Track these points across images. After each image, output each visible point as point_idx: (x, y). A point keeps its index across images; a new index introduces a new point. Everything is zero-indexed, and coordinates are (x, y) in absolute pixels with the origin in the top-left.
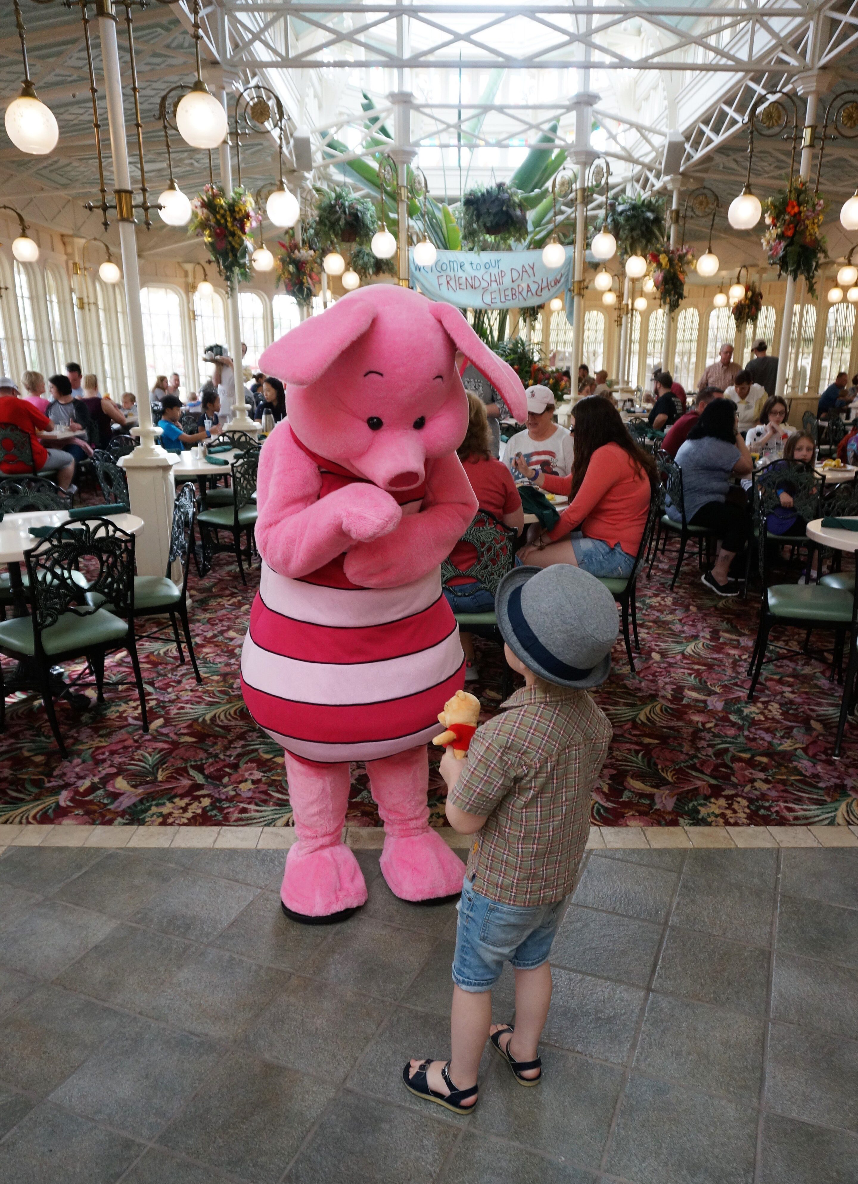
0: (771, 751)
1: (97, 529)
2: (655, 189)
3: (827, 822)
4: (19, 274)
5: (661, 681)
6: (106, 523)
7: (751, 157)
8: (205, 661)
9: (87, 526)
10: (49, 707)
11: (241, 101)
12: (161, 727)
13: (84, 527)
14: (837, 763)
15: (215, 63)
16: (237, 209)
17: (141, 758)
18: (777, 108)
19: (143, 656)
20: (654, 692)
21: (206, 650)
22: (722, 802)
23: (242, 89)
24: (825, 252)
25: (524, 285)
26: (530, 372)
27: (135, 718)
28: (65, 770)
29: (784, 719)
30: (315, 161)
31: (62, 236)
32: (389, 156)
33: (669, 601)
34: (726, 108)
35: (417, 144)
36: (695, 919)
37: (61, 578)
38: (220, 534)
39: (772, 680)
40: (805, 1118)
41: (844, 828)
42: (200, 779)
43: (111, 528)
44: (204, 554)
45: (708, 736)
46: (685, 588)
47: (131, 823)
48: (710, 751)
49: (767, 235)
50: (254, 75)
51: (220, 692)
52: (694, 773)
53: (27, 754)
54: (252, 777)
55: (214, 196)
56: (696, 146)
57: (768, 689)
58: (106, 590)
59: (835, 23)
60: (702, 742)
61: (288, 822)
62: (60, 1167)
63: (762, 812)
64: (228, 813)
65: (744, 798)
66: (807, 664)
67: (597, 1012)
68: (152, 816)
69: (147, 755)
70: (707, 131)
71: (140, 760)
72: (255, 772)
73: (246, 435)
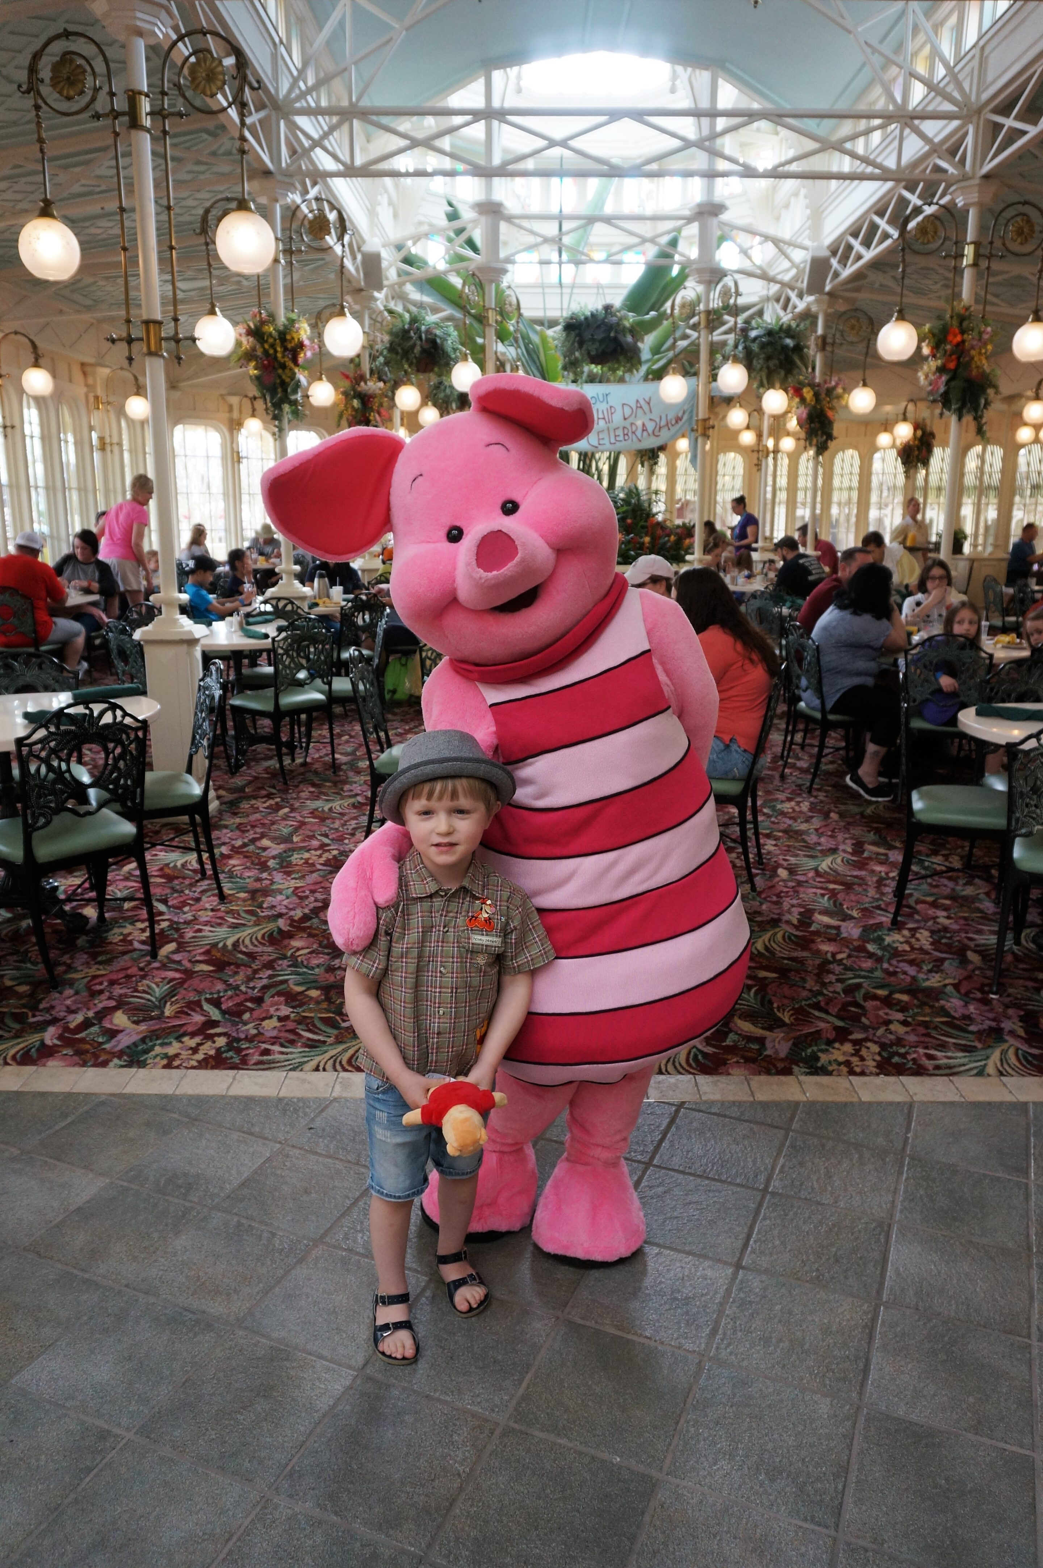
0: (914, 987)
1: (102, 714)
2: (797, 310)
3: (975, 1072)
4: (29, 408)
5: (786, 903)
6: (114, 707)
7: (903, 278)
8: (231, 875)
9: (91, 710)
10: (38, 929)
11: (298, 213)
12: (173, 952)
13: (87, 712)
14: (995, 1002)
15: (267, 173)
16: (288, 337)
17: (146, 989)
18: (933, 223)
19: (156, 868)
20: (776, 917)
21: (232, 862)
22: (848, 1047)
23: (298, 200)
24: (995, 387)
25: (639, 423)
26: (647, 527)
27: (143, 942)
28: (54, 1003)
29: (935, 950)
30: (387, 279)
31: (83, 365)
32: (473, 275)
33: (805, 806)
34: (877, 219)
35: (509, 260)
36: (801, 1184)
37: (59, 773)
38: (259, 723)
39: (924, 902)
40: (914, 1417)
41: (994, 1080)
42: (215, 1014)
43: (119, 713)
44: (237, 746)
45: (838, 969)
46: (826, 791)
47: (129, 1065)
48: (839, 987)
49: (925, 367)
50: (314, 184)
51: (247, 912)
52: (817, 1013)
53: (8, 983)
54: (278, 1013)
55: (263, 323)
56: (844, 261)
57: (918, 913)
58: (111, 787)
59: (998, 127)
60: (831, 976)
61: (318, 1066)
62: (21, 1459)
63: (896, 1059)
64: (247, 1055)
65: (875, 1042)
66: (969, 883)
67: (672, 1293)
68: (155, 1057)
69: (154, 986)
70: (856, 244)
71: (144, 992)
72: (283, 1007)
73: (292, 603)
